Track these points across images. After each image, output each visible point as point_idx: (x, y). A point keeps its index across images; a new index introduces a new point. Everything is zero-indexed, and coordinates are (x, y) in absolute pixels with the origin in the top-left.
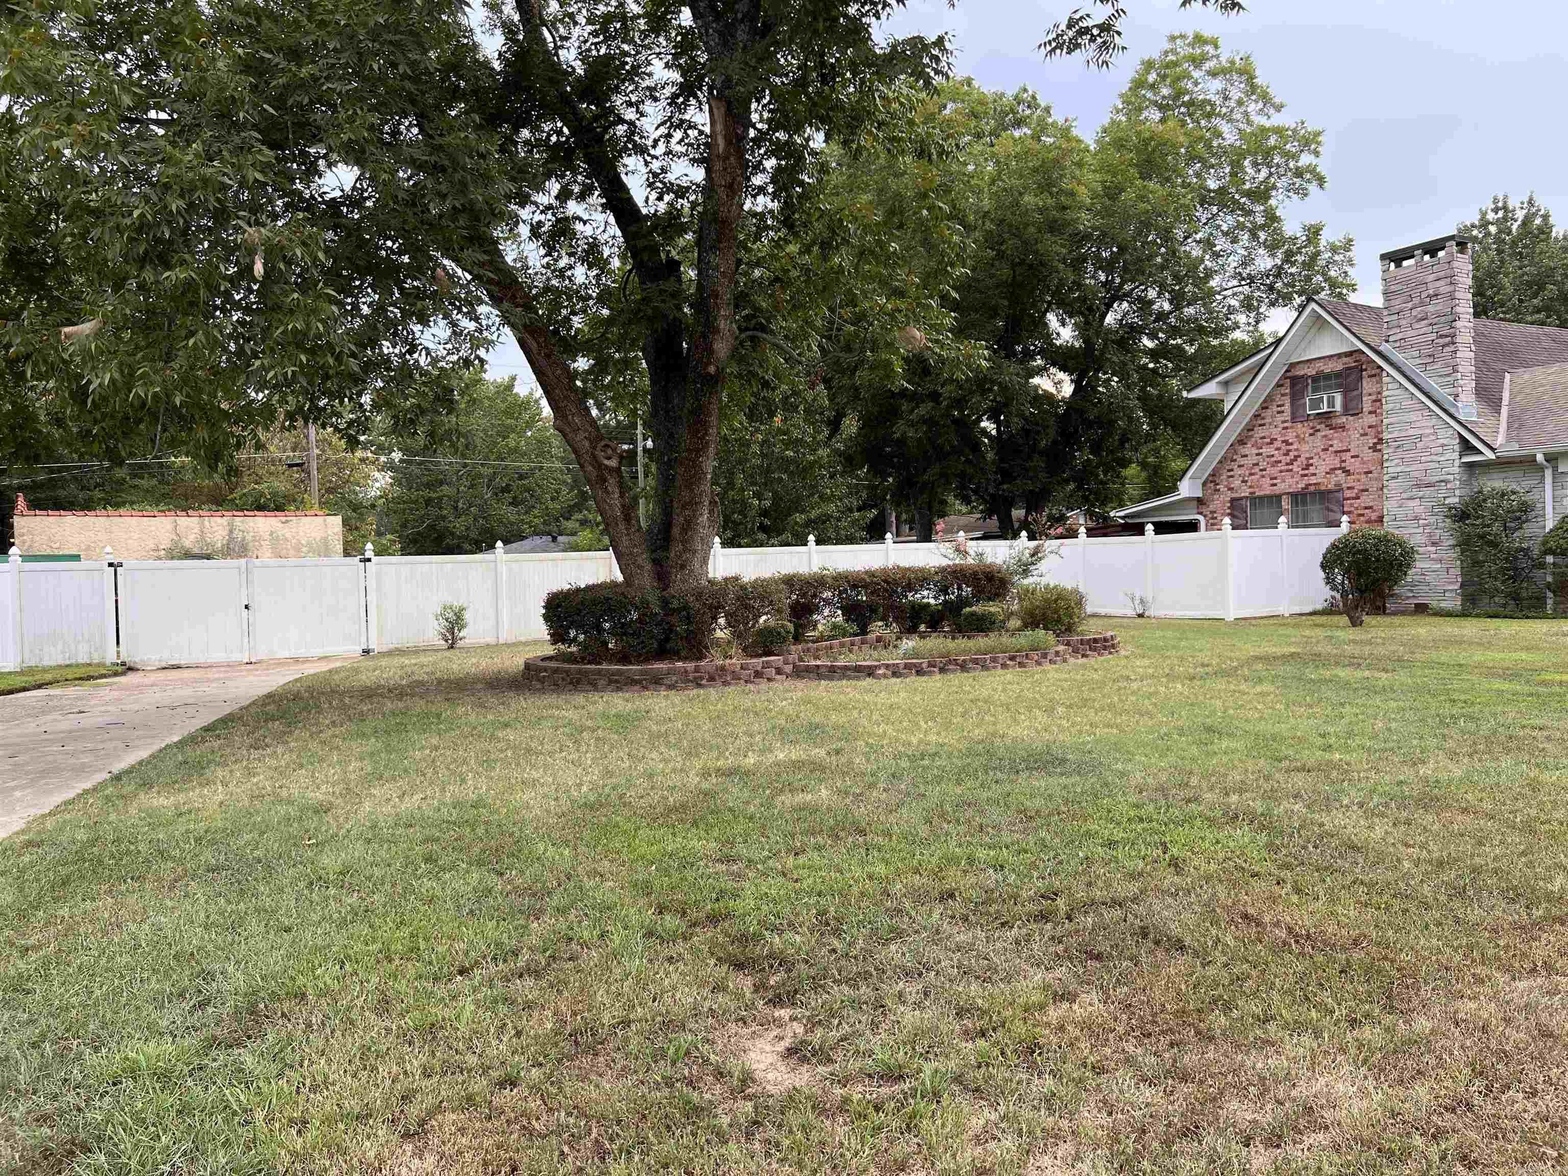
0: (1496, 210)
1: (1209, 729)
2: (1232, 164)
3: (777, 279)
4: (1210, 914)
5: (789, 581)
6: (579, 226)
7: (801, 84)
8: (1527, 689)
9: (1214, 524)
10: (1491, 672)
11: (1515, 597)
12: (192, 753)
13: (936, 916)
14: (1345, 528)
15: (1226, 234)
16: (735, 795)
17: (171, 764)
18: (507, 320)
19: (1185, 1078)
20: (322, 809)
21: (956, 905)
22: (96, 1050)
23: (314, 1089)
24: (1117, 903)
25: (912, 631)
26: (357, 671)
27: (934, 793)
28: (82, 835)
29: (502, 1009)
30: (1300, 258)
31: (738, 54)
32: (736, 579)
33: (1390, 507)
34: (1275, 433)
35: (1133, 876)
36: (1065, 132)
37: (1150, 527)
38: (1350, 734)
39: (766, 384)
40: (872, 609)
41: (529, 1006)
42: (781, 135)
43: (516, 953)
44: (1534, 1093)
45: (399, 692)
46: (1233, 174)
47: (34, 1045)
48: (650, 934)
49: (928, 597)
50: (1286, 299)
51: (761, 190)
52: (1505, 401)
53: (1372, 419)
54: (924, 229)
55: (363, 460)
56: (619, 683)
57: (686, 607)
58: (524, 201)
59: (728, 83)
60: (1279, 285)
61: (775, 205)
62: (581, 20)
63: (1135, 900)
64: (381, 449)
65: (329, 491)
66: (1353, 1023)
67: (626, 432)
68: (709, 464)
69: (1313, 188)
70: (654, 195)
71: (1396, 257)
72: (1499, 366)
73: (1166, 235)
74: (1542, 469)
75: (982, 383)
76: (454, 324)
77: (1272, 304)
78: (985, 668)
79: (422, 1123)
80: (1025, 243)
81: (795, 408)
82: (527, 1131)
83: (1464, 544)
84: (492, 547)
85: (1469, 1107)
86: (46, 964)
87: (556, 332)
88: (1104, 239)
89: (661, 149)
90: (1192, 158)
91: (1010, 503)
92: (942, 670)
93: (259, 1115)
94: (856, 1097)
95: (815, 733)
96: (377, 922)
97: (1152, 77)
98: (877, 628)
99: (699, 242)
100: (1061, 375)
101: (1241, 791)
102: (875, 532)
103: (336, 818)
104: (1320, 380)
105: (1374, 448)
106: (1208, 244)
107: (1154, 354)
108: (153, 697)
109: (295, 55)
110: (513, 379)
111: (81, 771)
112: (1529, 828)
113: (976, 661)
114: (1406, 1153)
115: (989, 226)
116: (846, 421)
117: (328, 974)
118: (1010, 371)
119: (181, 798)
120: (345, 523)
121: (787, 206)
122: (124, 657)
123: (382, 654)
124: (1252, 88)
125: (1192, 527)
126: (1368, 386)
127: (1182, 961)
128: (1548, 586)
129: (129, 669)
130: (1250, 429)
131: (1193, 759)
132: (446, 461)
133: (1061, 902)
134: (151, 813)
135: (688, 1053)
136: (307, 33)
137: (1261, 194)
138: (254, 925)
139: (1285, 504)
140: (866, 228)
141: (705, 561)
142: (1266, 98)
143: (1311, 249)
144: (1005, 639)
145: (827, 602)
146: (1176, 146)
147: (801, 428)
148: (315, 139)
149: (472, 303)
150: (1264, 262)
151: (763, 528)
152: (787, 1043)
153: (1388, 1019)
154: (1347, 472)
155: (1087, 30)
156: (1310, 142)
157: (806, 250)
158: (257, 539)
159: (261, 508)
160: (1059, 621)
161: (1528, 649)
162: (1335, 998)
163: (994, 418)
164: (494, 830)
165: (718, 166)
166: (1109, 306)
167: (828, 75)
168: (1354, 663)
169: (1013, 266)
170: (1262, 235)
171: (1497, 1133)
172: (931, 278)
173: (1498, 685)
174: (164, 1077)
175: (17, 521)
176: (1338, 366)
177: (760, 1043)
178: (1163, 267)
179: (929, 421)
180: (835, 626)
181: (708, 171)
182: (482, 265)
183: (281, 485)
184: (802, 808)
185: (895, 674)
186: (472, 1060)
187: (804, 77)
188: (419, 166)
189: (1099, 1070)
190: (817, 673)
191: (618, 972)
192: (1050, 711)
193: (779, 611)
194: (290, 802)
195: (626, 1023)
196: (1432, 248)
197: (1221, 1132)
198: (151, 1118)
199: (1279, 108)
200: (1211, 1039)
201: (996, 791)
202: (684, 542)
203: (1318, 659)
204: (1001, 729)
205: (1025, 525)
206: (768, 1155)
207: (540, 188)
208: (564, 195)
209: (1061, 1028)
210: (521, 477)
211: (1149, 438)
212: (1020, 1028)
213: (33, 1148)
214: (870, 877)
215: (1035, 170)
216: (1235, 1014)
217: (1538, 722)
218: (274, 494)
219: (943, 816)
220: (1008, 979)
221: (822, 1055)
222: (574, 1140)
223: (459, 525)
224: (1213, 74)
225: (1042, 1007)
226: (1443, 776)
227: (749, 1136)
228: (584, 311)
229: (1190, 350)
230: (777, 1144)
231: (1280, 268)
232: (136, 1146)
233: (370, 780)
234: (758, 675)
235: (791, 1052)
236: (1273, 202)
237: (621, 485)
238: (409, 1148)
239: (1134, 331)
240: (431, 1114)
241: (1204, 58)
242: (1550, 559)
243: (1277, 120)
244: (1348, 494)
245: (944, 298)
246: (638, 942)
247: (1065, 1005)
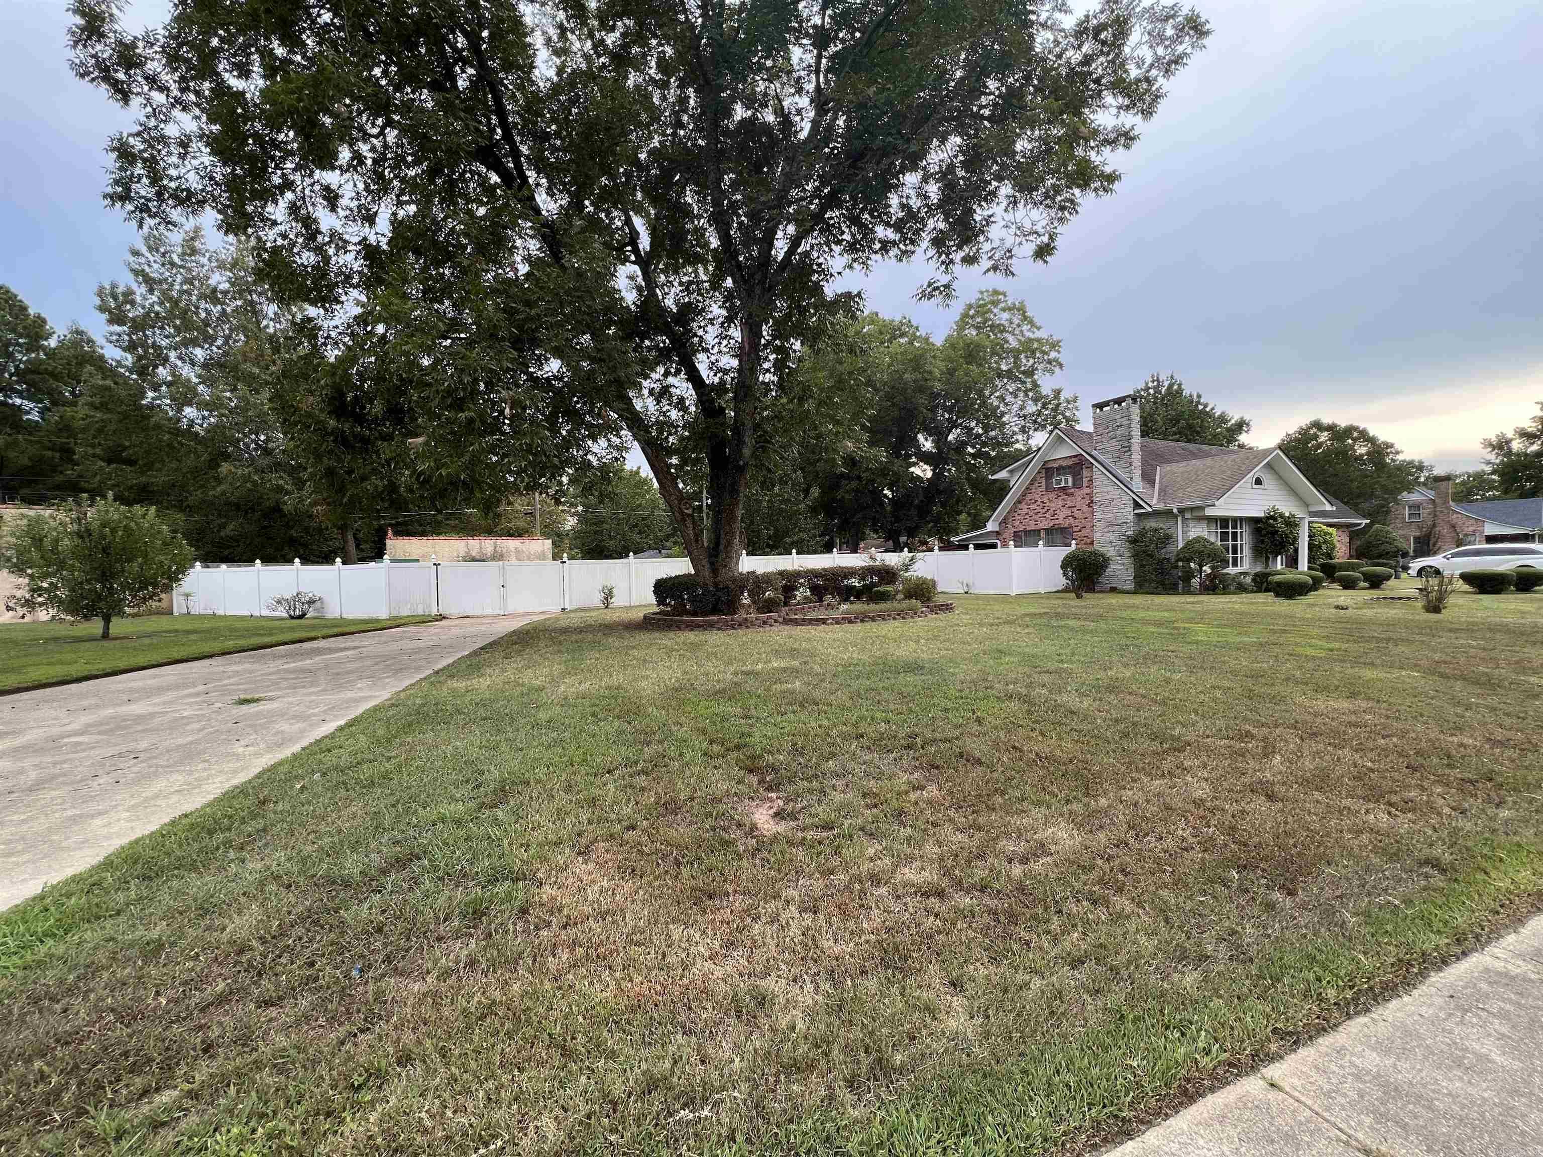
0: (1153, 381)
1: (1000, 651)
2: (1014, 357)
3: (776, 417)
4: (996, 745)
5: (782, 574)
6: (673, 390)
7: (789, 316)
8: (1167, 631)
9: (1005, 545)
10: (1145, 622)
11: (1163, 584)
12: (475, 660)
13: (853, 747)
14: (1073, 547)
15: (1011, 393)
16: (751, 684)
17: (464, 666)
18: (635, 437)
19: (979, 829)
20: (541, 689)
21: (864, 741)
22: (425, 808)
23: (533, 829)
24: (947, 740)
25: (846, 600)
26: (557, 619)
27: (855, 684)
28: (418, 701)
29: (629, 791)
30: (1050, 406)
31: (756, 302)
32: (754, 572)
33: (1097, 536)
34: (1037, 497)
35: (956, 727)
36: (927, 340)
37: (971, 546)
38: (1073, 654)
39: (769, 471)
40: (826, 589)
41: (643, 789)
42: (778, 342)
43: (636, 763)
44: (1161, 838)
45: (580, 630)
46: (1015, 363)
47: (393, 806)
48: (705, 754)
49: (855, 582)
50: (1044, 427)
51: (768, 371)
52: (1157, 481)
53: (1088, 491)
54: (852, 390)
55: (563, 511)
56: (692, 627)
57: (727, 587)
58: (646, 377)
59: (750, 316)
60: (1039, 420)
61: (775, 379)
62: (676, 284)
63: (957, 739)
64: (572, 505)
65: (546, 527)
66: (1068, 801)
67: (697, 496)
68: (740, 512)
69: (1057, 369)
70: (712, 374)
71: (1100, 406)
72: (1154, 463)
73: (980, 393)
74: (1176, 517)
75: (883, 471)
76: (609, 440)
77: (1036, 430)
78: (884, 619)
79: (587, 847)
80: (906, 399)
81: (786, 483)
82: (641, 852)
83: (1136, 556)
84: (627, 556)
85: (1127, 845)
86: (400, 766)
87: (661, 444)
88: (947, 397)
89: (716, 350)
90: (993, 353)
91: (898, 534)
92: (862, 621)
93: (506, 842)
94: (809, 837)
95: (793, 653)
96: (567, 746)
97: (972, 312)
98: (828, 599)
99: (735, 398)
100: (926, 467)
101: (1015, 683)
102: (828, 548)
103: (546, 694)
104: (1061, 470)
105: (1089, 506)
106: (1002, 398)
107: (974, 456)
108: (455, 631)
109: (529, 304)
110: (639, 468)
111: (418, 669)
112: (1164, 703)
113: (879, 616)
114: (1092, 867)
115: (887, 389)
116: (812, 490)
117: (541, 772)
118: (898, 463)
119: (469, 683)
120: (554, 543)
121: (781, 378)
122: (441, 612)
123: (573, 611)
124: (1025, 318)
125: (994, 546)
126: (1085, 473)
127: (979, 770)
128: (1179, 577)
129: (442, 618)
130: (1024, 495)
131: (991, 667)
132: (605, 511)
133: (918, 740)
134: (454, 690)
135: (723, 814)
136: (534, 293)
137: (1030, 373)
138: (504, 747)
139: (1042, 534)
140: (822, 390)
141: (737, 563)
142: (1032, 323)
143: (1056, 402)
144: (895, 604)
145: (801, 584)
146: (986, 347)
147: (789, 492)
148: (538, 346)
149: (617, 431)
150: (1031, 408)
151: (768, 546)
152: (774, 810)
153: (1085, 800)
154: (1075, 518)
155: (938, 288)
156: (1055, 345)
157: (791, 401)
158: (509, 551)
159: (511, 535)
160: (923, 595)
161: (1166, 610)
162: (1058, 788)
163: (890, 489)
164: (626, 701)
165: (745, 358)
166: (950, 431)
167: (803, 311)
168: (1077, 617)
169: (900, 409)
170: (1031, 394)
171: (1140, 858)
172: (856, 416)
173: (1152, 629)
174: (458, 822)
175: (388, 542)
176: (1070, 462)
177: (761, 810)
178: (978, 411)
179: (857, 491)
180: (806, 598)
181: (740, 361)
182: (623, 410)
183: (521, 524)
184: (788, 691)
185: (837, 623)
186: (613, 816)
187: (790, 312)
188: (593, 360)
189: (935, 825)
190: (796, 622)
191: (688, 773)
192: (917, 642)
193: (776, 589)
194: (523, 685)
195: (692, 799)
196: (1119, 401)
197: (996, 856)
198: (451, 842)
199: (1039, 328)
200: (994, 809)
201: (887, 683)
202: (727, 553)
203: (1059, 616)
204: (891, 651)
205: (906, 545)
206: (763, 866)
207: (653, 370)
208: (667, 374)
209: (916, 803)
210: (643, 519)
211: (971, 499)
212: (895, 803)
213: (391, 857)
214: (820, 726)
215: (911, 360)
216: (1007, 797)
217: (1171, 648)
218: (517, 529)
219: (859, 695)
220: (890, 779)
221: (793, 816)
222: (664, 857)
223: (611, 544)
224: (1004, 310)
225: (907, 793)
226: (1120, 676)
227: (754, 856)
228: (676, 433)
229: (993, 454)
230: (768, 861)
231: (1040, 411)
232: (443, 857)
233: (563, 675)
234: (765, 623)
235: (776, 814)
236: (1036, 377)
237: (694, 523)
238: (580, 859)
239: (964, 444)
240: (592, 843)
241: (999, 301)
242: (1180, 564)
243: (1038, 334)
244: (1075, 529)
245: (863, 427)
246: (699, 758)
247: (919, 792)
